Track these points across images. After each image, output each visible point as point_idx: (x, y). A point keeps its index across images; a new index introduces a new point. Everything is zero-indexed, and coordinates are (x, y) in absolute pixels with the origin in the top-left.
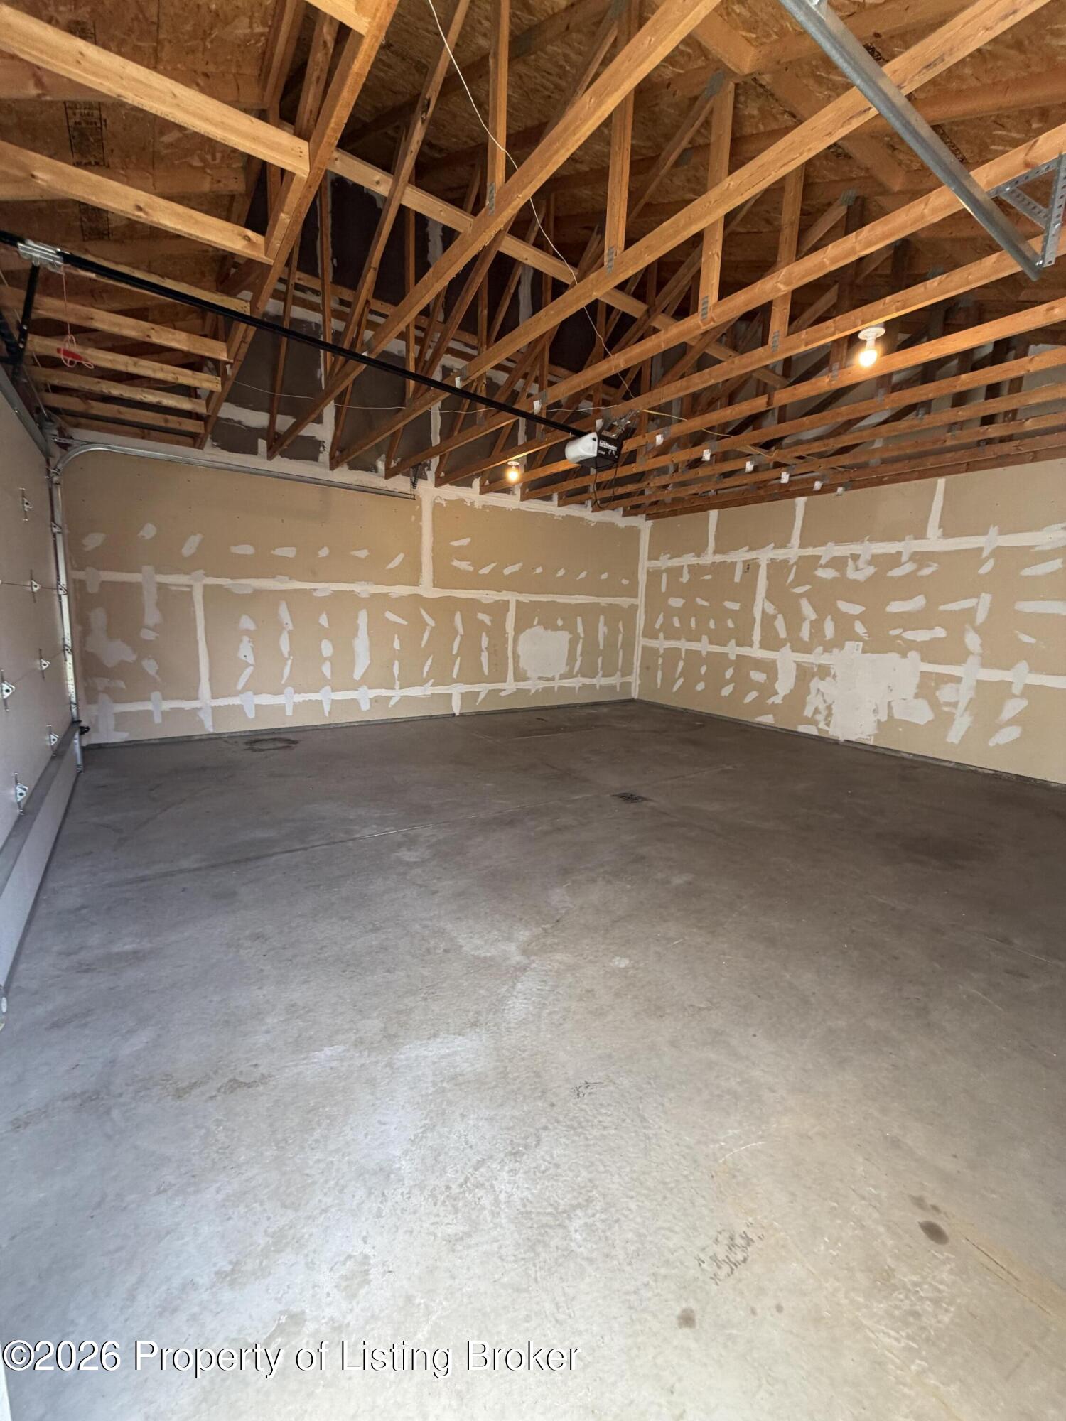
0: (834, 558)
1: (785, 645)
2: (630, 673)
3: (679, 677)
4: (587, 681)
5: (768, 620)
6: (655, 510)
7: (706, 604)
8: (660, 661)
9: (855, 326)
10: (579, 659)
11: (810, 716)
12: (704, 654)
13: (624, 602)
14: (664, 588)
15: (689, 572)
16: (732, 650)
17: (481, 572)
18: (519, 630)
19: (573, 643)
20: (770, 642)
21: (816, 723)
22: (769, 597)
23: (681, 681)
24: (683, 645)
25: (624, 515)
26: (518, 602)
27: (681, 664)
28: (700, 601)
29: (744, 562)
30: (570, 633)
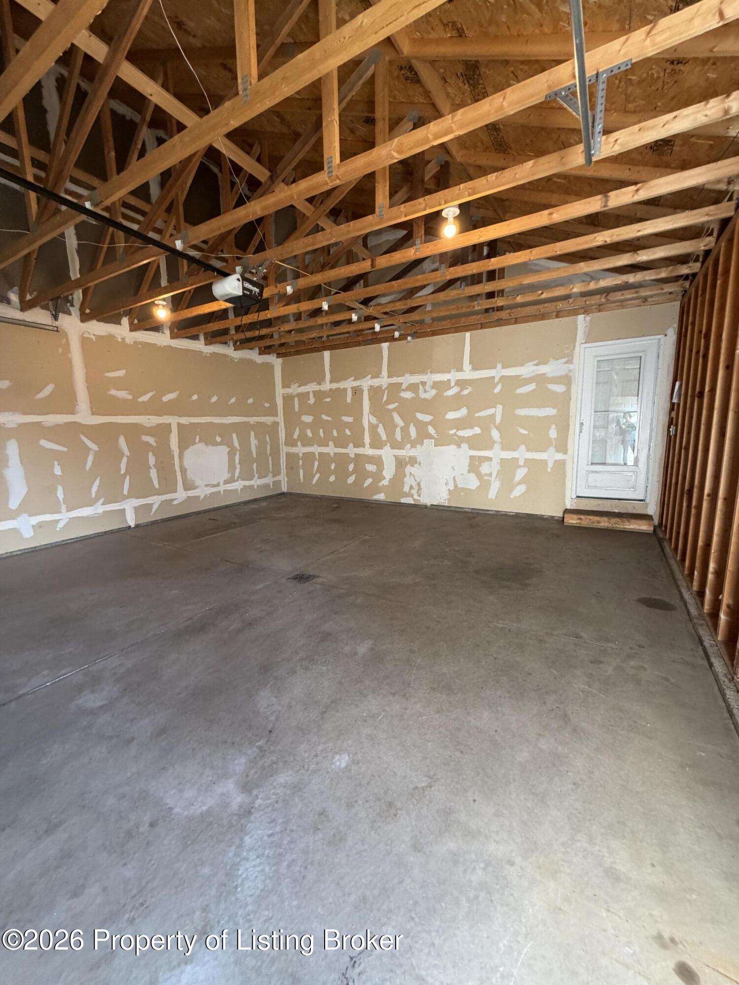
0: (411, 384)
1: (386, 445)
2: (279, 473)
3: (316, 473)
4: (247, 483)
5: (373, 428)
6: (283, 350)
7: (329, 419)
8: (301, 462)
9: (440, 205)
10: (238, 467)
11: (407, 491)
12: (332, 455)
13: (268, 420)
14: (297, 409)
15: (314, 397)
16: (351, 451)
17: (140, 400)
18: (182, 447)
19: (231, 455)
20: (377, 443)
21: (412, 496)
22: (372, 413)
23: (318, 475)
24: (316, 450)
25: (260, 354)
26: (178, 424)
27: (316, 463)
28: (324, 417)
29: (352, 388)
30: (228, 447)
